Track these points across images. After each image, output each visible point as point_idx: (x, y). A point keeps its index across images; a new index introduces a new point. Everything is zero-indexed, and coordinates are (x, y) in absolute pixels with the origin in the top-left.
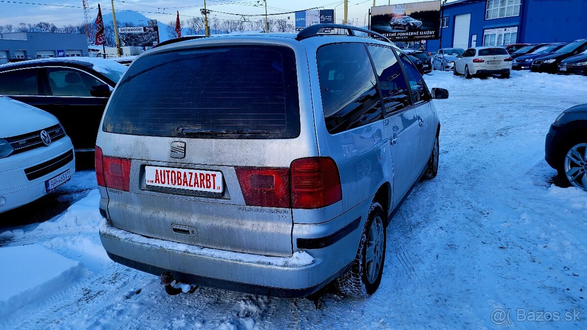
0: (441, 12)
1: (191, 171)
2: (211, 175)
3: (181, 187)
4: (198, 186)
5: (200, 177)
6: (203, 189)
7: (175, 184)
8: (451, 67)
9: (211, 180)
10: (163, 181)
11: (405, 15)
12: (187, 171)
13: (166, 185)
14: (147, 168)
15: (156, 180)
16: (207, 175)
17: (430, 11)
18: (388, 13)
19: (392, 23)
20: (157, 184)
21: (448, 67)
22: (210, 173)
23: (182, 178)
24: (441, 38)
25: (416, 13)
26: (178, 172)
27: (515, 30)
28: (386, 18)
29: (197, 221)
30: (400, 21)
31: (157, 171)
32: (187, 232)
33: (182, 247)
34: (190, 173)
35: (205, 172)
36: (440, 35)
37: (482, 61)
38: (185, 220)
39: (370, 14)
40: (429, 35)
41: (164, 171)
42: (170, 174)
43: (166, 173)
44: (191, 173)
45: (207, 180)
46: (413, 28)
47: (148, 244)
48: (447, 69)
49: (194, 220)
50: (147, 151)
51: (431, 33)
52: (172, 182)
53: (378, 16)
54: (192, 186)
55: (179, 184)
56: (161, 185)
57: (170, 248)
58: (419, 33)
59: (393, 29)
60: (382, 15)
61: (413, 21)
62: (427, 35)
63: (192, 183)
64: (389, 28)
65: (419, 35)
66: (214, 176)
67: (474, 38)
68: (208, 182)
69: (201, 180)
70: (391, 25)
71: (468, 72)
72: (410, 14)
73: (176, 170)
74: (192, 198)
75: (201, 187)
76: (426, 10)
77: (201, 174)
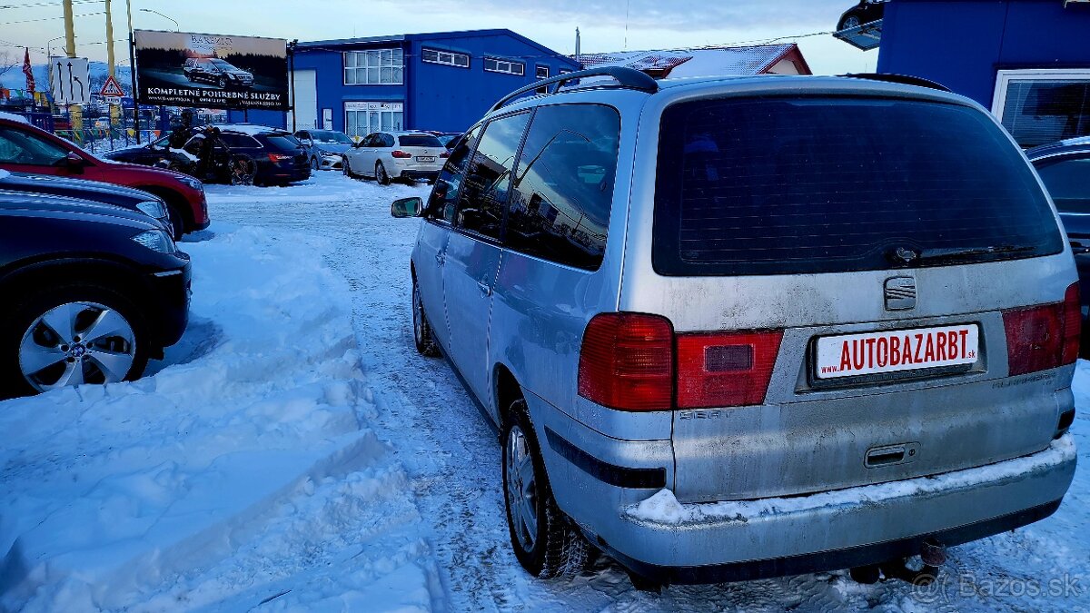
0: (289, 60)
1: (918, 331)
2: (958, 333)
3: (899, 367)
4: (933, 359)
5: (939, 339)
6: (942, 363)
7: (885, 363)
8: (333, 164)
9: (959, 344)
10: (859, 363)
11: (215, 56)
12: (912, 333)
13: (866, 370)
14: (822, 342)
15: (843, 363)
16: (951, 333)
17: (267, 57)
18: (178, 48)
19: (187, 69)
20: (846, 373)
21: (327, 163)
22: (957, 329)
23: (901, 349)
24: (293, 108)
25: (239, 56)
26: (892, 339)
27: (399, 108)
28: (175, 59)
29: (921, 428)
30: (206, 68)
31: (846, 343)
32: (899, 456)
33: (906, 488)
34: (917, 336)
35: (946, 330)
36: (290, 105)
37: (409, 156)
38: (898, 433)
39: (132, 44)
40: (271, 101)
41: (862, 341)
42: (875, 345)
43: (867, 346)
44: (920, 337)
45: (952, 344)
46: (236, 85)
47: (828, 506)
48: (326, 167)
49: (915, 427)
50: (827, 305)
51: (273, 97)
52: (879, 362)
53: (153, 51)
54: (920, 361)
55: (893, 363)
56: (854, 372)
57: (883, 496)
58: (249, 96)
59: (193, 81)
60: (163, 50)
61: (233, 71)
62: (265, 100)
63: (922, 355)
64: (183, 78)
65: (250, 99)
66: (964, 333)
67: (328, 114)
68: (953, 348)
69: (939, 345)
70: (186, 74)
71: (384, 173)
72: (225, 56)
73: (888, 335)
74: (921, 384)
75: (938, 359)
76: (259, 53)
77: (940, 335)
